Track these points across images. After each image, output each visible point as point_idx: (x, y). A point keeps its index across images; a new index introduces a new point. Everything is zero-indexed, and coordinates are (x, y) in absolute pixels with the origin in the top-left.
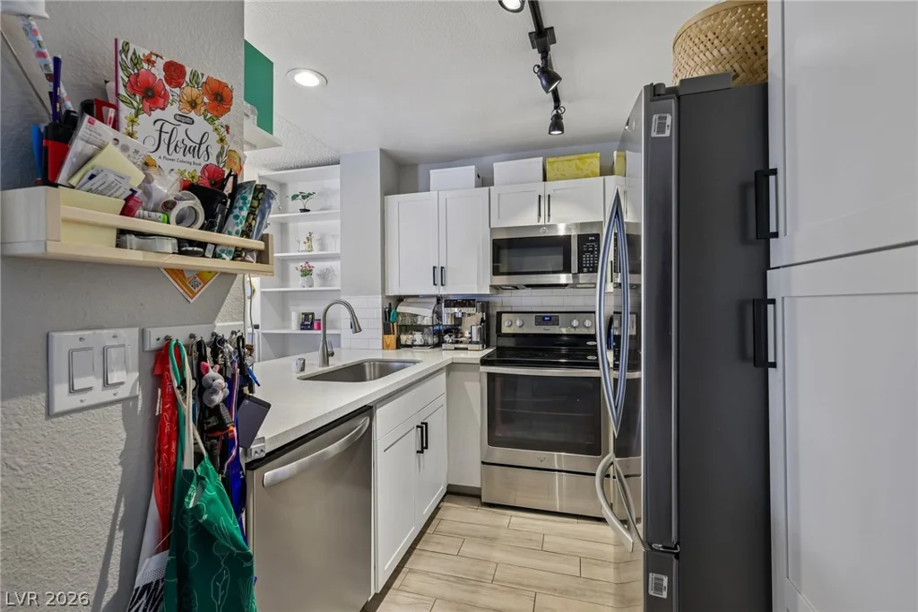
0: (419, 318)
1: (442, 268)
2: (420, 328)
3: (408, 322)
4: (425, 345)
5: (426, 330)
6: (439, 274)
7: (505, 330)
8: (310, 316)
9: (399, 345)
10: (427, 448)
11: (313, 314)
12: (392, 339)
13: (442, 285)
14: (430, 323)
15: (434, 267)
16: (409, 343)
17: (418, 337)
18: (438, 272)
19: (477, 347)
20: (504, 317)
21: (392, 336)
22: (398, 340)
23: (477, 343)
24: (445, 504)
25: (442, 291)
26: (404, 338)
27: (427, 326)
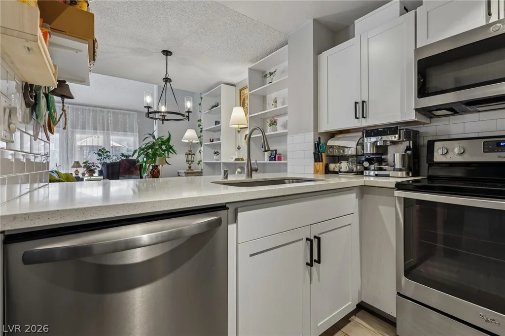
0: (346, 150)
1: (363, 102)
2: (346, 158)
3: (336, 153)
4: (350, 171)
5: (350, 159)
6: (361, 108)
7: (438, 157)
8: (274, 152)
9: (327, 171)
10: (319, 261)
11: (276, 150)
12: (321, 166)
13: (363, 117)
14: (354, 153)
15: (356, 103)
16: (337, 170)
17: (344, 165)
18: (359, 106)
19: (399, 174)
20: (437, 145)
21: (321, 163)
22: (327, 167)
23: (400, 170)
24: (356, 319)
25: (364, 123)
26: (332, 166)
27: (352, 156)
